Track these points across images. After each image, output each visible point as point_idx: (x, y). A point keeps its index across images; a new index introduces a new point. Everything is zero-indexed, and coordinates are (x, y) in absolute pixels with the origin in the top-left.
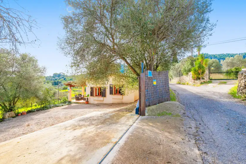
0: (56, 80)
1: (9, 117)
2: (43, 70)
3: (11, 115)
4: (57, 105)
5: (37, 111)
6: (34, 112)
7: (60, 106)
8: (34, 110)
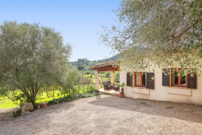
0: (80, 65)
1: (25, 110)
2: (67, 49)
3: (28, 108)
4: (83, 95)
5: (59, 102)
6: (55, 105)
7: (86, 97)
8: (57, 100)
